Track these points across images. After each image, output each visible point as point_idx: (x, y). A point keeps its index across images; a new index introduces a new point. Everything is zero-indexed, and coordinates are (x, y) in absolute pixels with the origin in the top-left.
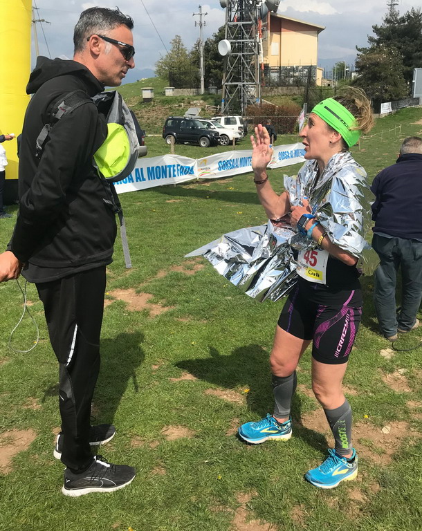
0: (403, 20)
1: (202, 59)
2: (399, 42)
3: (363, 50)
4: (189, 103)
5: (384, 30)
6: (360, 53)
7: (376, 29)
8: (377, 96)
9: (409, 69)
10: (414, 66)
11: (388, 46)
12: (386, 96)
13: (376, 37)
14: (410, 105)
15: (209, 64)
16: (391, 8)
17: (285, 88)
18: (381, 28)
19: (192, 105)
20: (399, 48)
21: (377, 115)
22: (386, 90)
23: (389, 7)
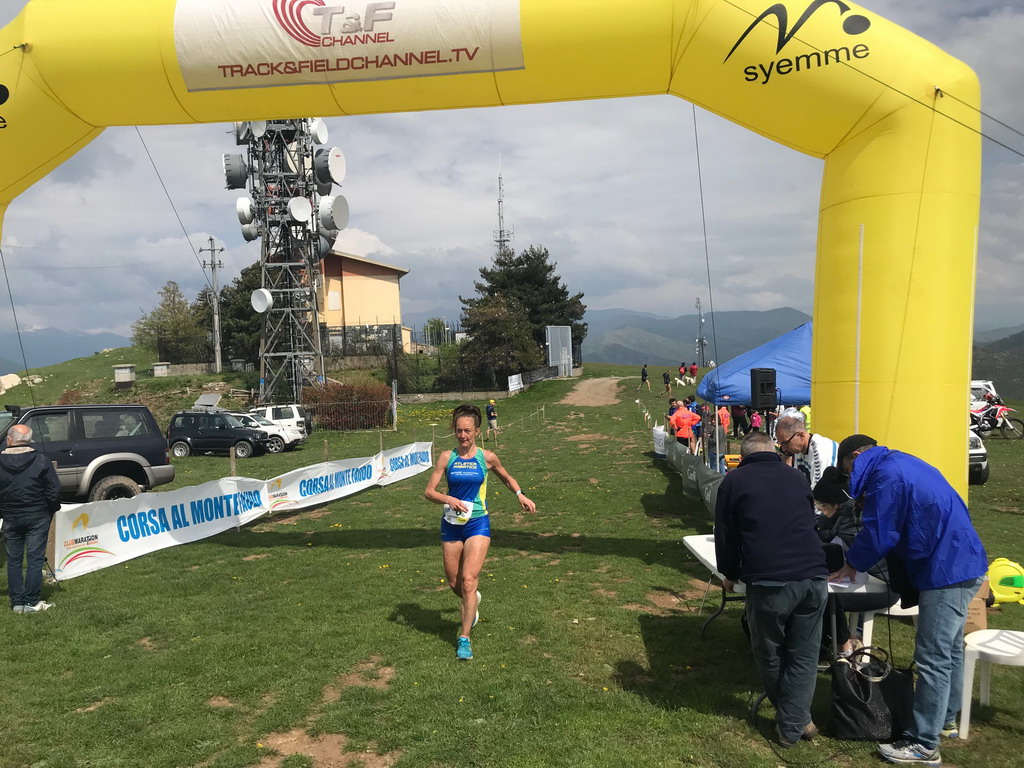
0: (520, 261)
1: (216, 317)
2: (519, 290)
3: (470, 302)
4: (200, 387)
5: (497, 274)
6: (467, 307)
7: (485, 273)
8: (501, 367)
9: (537, 327)
10: (544, 322)
11: (505, 296)
12: (514, 365)
13: (486, 284)
14: (546, 377)
15: (229, 325)
16: (501, 245)
17: (356, 359)
18: (492, 272)
19: (206, 389)
20: (520, 298)
21: (504, 393)
22: (513, 358)
23: (498, 244)
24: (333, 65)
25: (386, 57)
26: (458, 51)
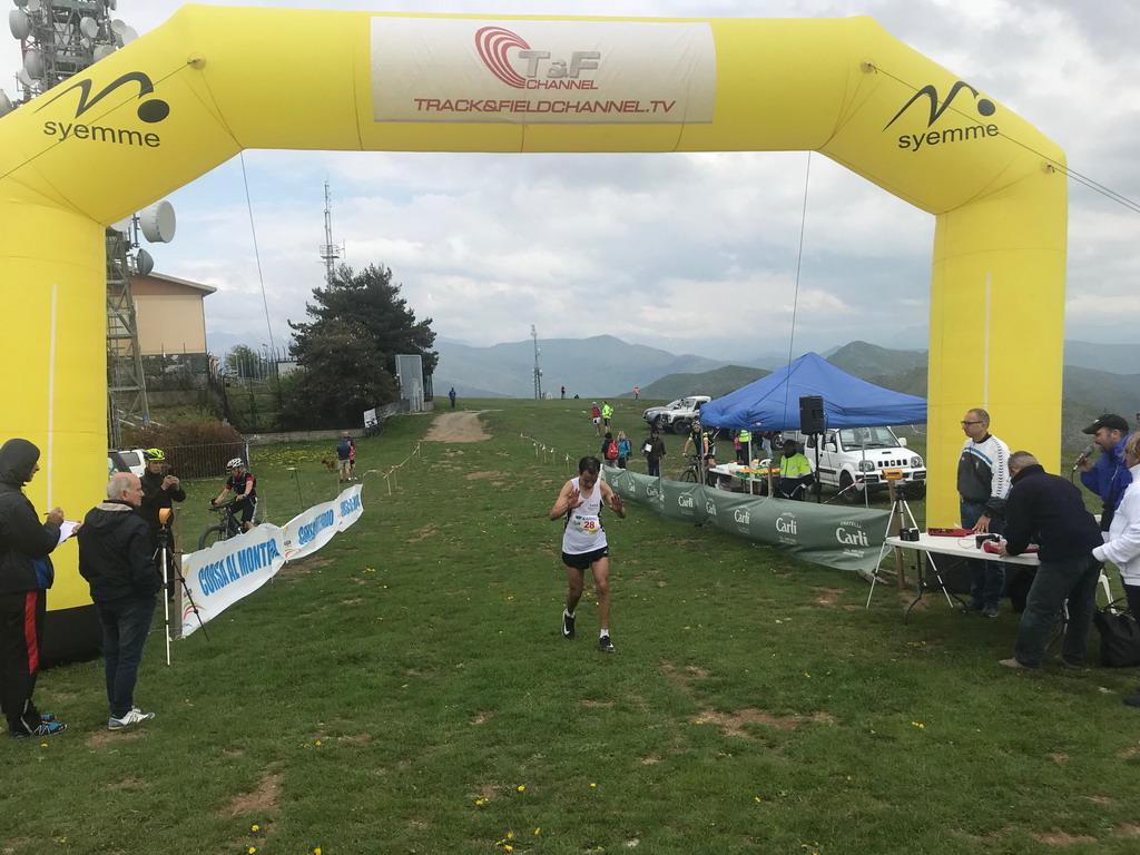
0: (360, 282)
3: (302, 326)
5: (332, 296)
6: (298, 332)
7: (318, 293)
8: (356, 401)
9: (387, 356)
10: (393, 351)
11: (348, 321)
12: (369, 399)
13: (320, 306)
14: (398, 412)
16: (329, 262)
20: (365, 324)
21: (359, 431)
22: (368, 390)
23: (324, 260)
24: (533, 106)
25: (588, 103)
26: (656, 103)
